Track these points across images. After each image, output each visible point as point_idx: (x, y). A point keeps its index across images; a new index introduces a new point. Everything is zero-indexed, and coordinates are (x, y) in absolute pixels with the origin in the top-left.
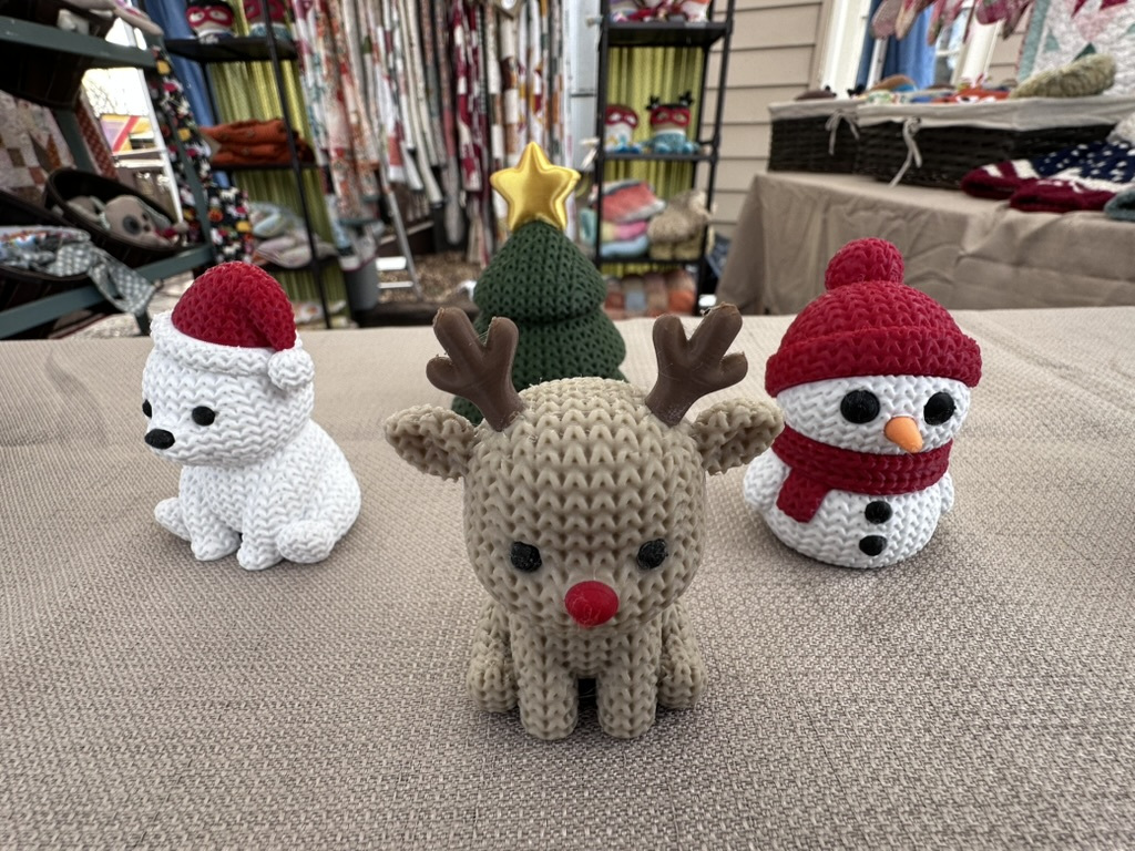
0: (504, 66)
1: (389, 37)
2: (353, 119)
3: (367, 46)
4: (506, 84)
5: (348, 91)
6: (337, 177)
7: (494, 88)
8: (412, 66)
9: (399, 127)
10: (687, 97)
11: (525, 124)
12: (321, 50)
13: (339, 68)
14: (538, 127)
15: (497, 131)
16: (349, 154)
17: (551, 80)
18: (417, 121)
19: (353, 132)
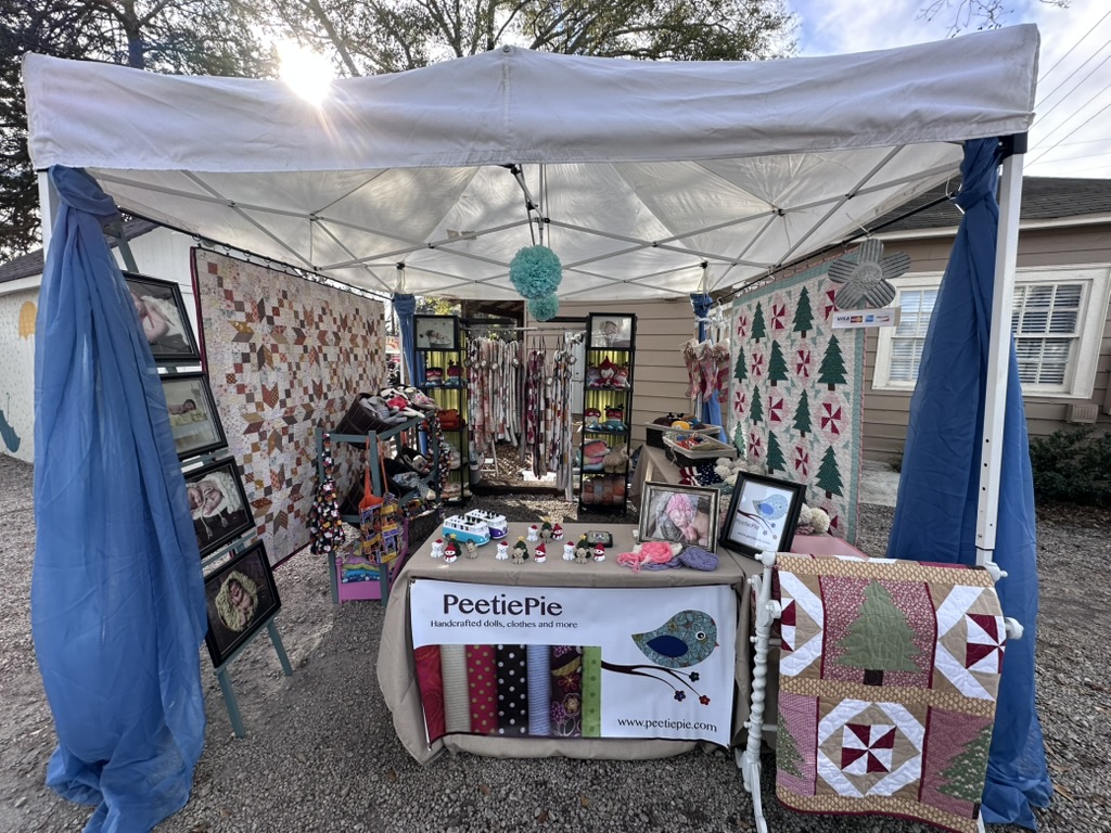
0: (546, 400)
1: (504, 391)
2: (486, 415)
3: (496, 392)
4: (547, 406)
5: (486, 406)
6: (476, 436)
7: (542, 409)
8: (512, 401)
9: (504, 420)
10: (621, 406)
11: (554, 419)
12: (478, 393)
13: (484, 398)
14: (558, 422)
15: (542, 423)
16: (483, 427)
17: (564, 405)
18: (512, 417)
19: (485, 420)
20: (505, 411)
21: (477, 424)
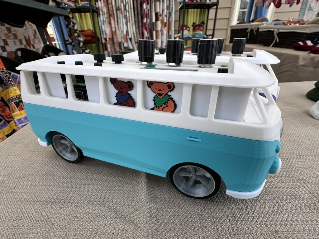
0: (157, 14)
1: (125, 6)
2: (114, 29)
3: (118, 9)
4: (157, 19)
5: (112, 21)
6: (109, 46)
7: (154, 21)
8: (131, 15)
9: (127, 32)
10: (203, 23)
11: (162, 30)
12: (105, 10)
13: (110, 15)
14: (165, 32)
15: (154, 32)
16: (112, 39)
17: (169, 18)
18: (132, 29)
19: (113, 33)
20: (127, 24)
21: (108, 37)
